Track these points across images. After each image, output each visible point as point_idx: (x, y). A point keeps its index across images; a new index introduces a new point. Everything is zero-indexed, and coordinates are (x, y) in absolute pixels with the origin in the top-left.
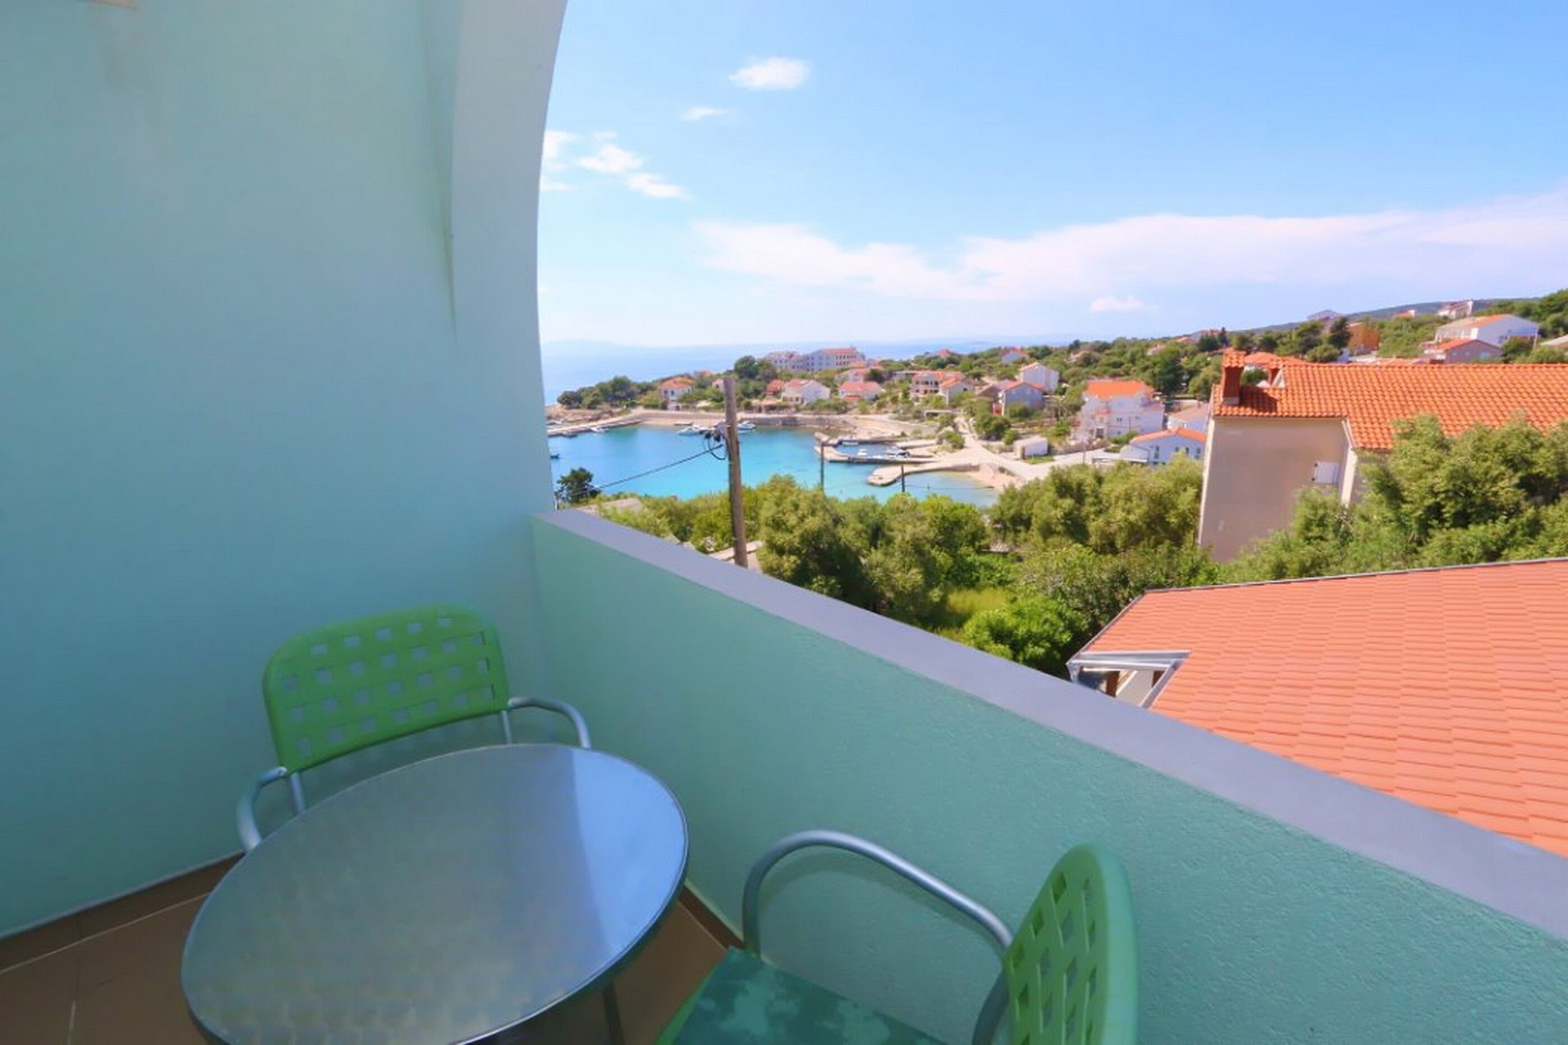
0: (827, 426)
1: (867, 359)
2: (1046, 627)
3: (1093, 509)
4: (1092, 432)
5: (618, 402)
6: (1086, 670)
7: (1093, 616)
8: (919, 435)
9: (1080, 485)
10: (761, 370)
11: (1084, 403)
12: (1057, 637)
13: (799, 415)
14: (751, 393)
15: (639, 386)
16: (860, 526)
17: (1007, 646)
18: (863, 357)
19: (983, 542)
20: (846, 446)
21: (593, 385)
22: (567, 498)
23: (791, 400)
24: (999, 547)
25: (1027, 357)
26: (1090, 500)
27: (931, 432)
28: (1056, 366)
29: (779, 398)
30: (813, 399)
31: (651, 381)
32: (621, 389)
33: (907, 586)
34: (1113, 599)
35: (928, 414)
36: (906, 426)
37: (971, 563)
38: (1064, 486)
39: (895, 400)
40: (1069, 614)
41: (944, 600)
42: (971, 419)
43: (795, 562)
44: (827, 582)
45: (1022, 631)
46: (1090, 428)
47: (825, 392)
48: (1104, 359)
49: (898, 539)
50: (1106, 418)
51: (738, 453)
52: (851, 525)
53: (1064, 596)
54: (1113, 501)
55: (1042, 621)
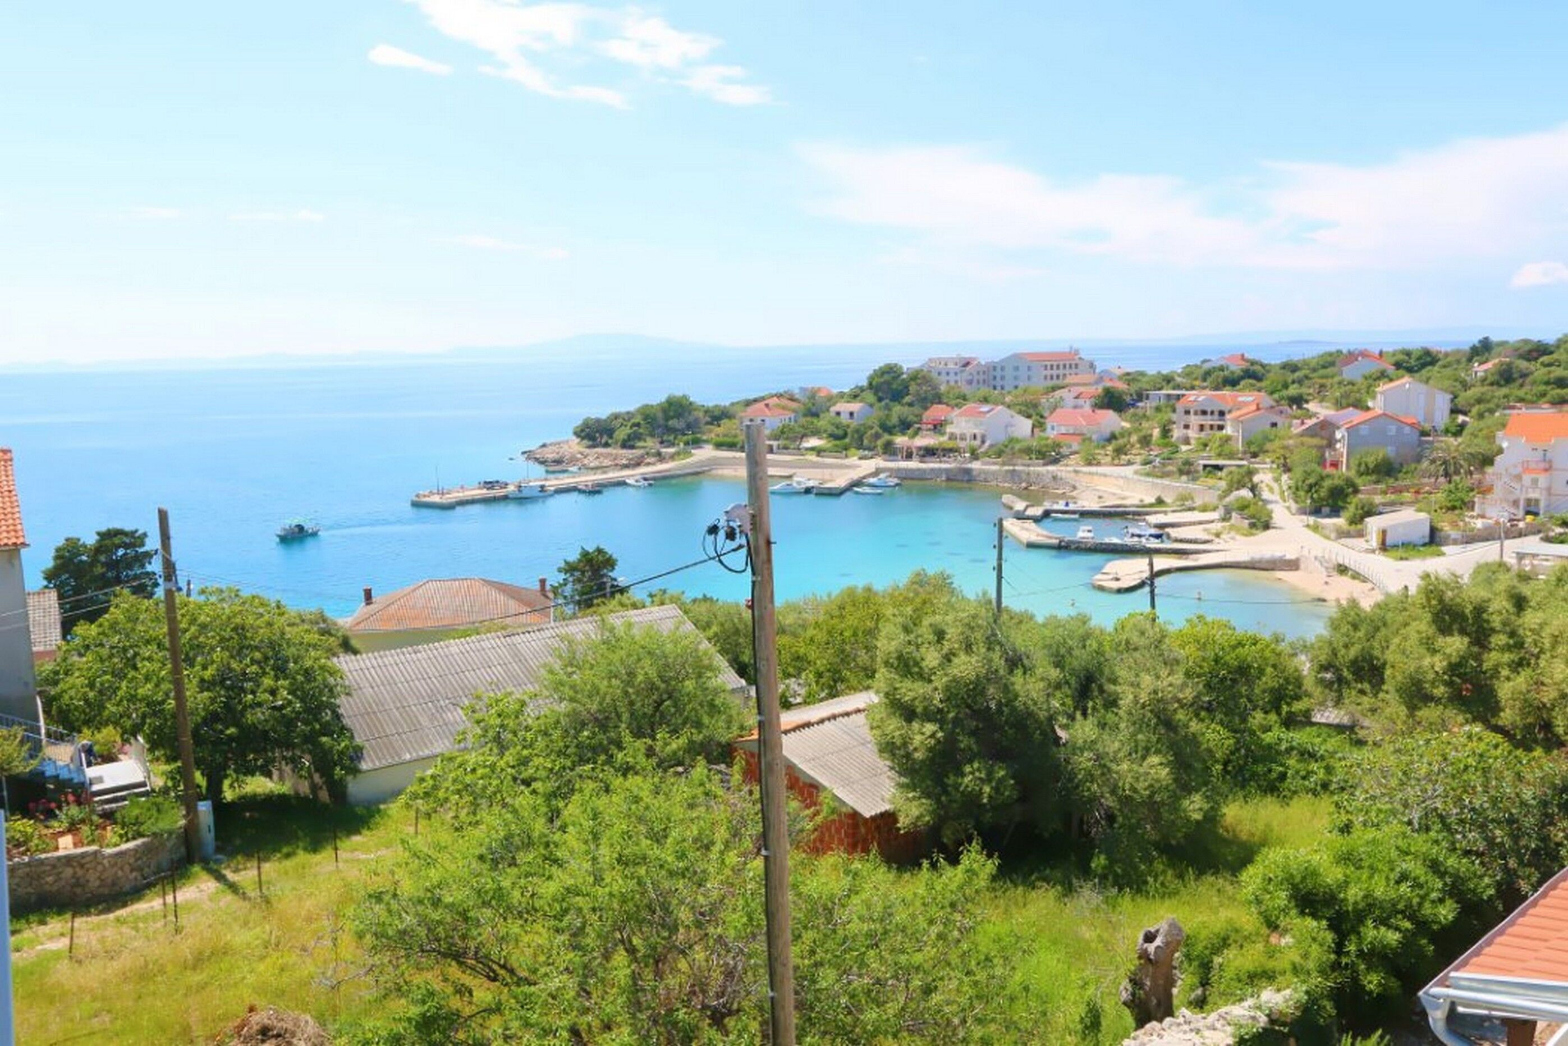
0: (1024, 485)
1: (1098, 371)
2: (1404, 888)
3: (1507, 657)
4: (1515, 503)
5: (671, 438)
6: (1461, 1009)
7: (1505, 869)
8: (1188, 503)
9: (1480, 610)
10: (913, 388)
11: (1501, 451)
12: (1427, 910)
13: (976, 465)
14: (894, 427)
15: (707, 411)
16: (1055, 673)
17: (1324, 922)
18: (1092, 366)
19: (1298, 706)
20: (1056, 519)
21: (632, 408)
22: (572, 597)
23: (963, 438)
24: (1330, 715)
25: (1391, 370)
26: (1499, 640)
27: (1211, 497)
28: (1447, 383)
29: (943, 434)
30: (1002, 438)
31: (727, 404)
32: (679, 416)
33: (1140, 786)
34: (1545, 839)
35: (1205, 466)
36: (1164, 487)
37: (1270, 746)
38: (1448, 612)
39: (1145, 441)
40: (1452, 862)
41: (1211, 818)
42: (1285, 477)
43: (933, 735)
44: (990, 774)
45: (1353, 894)
46: (1512, 498)
47: (1023, 426)
48: (1538, 371)
49: (1126, 701)
50: (1543, 480)
51: (769, 560)
52: (1039, 671)
53: (1446, 827)
54: (1547, 643)
55: (1394, 876)
